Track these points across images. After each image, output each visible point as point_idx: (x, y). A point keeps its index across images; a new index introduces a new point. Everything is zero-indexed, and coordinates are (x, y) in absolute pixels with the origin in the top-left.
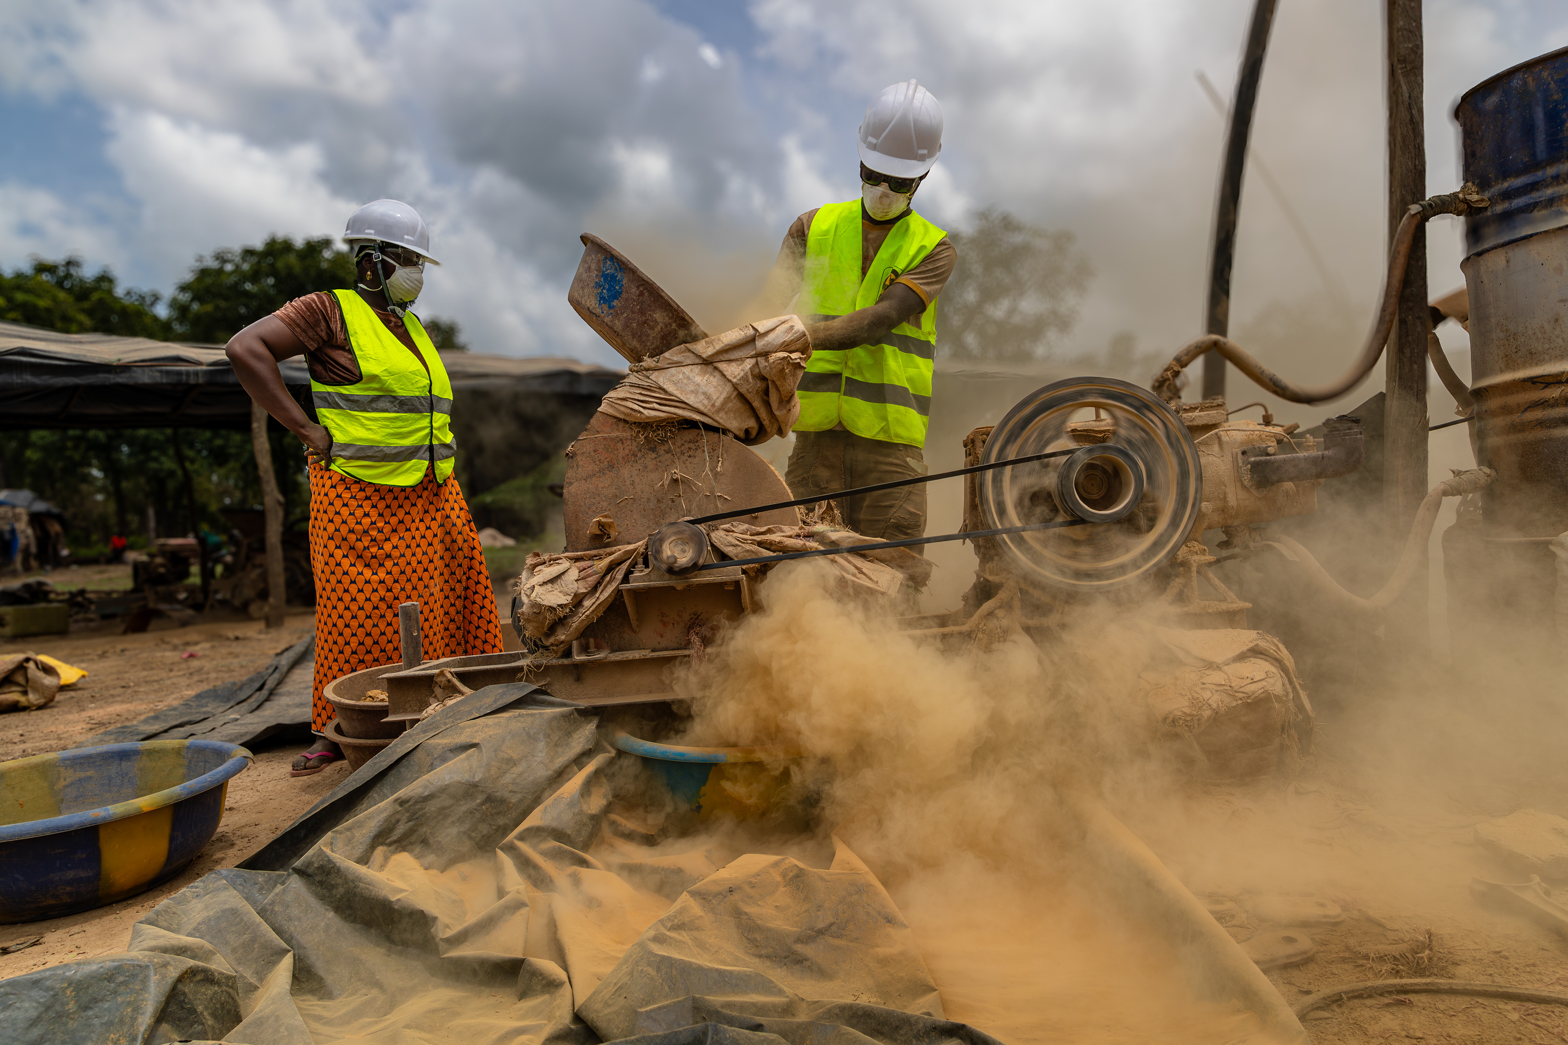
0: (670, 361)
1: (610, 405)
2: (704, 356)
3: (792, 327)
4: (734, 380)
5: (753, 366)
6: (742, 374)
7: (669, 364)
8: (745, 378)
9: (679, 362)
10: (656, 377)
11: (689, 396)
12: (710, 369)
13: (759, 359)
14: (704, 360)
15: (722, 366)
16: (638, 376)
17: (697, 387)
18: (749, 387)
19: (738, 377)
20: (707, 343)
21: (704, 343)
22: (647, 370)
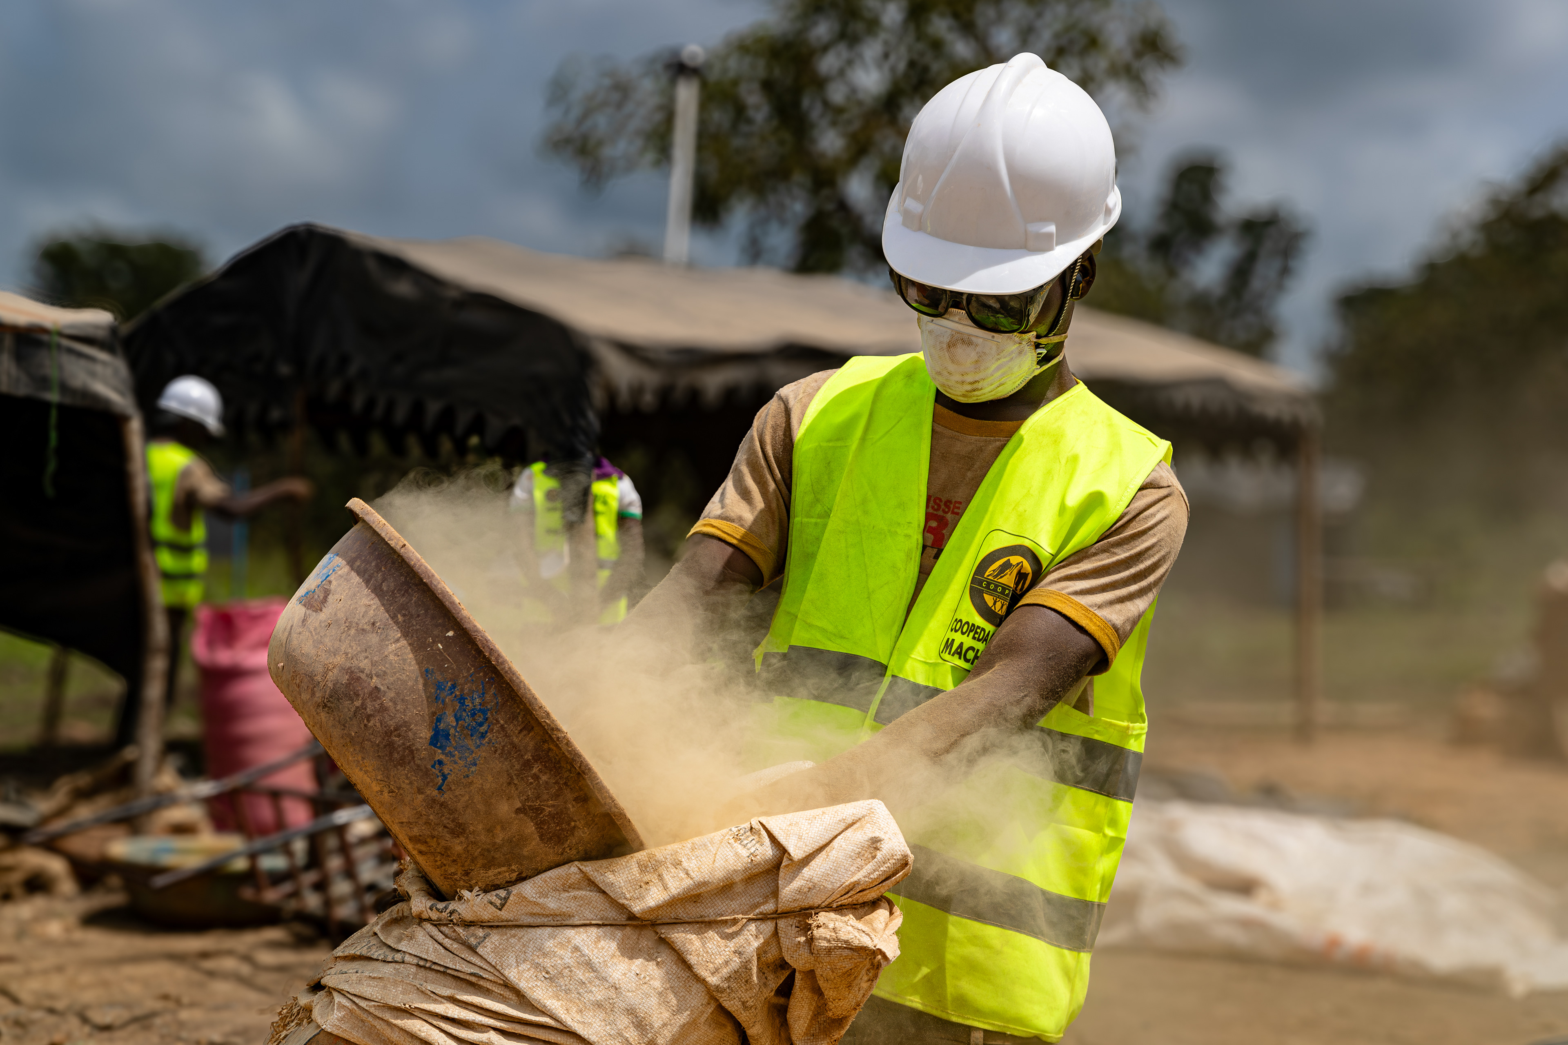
0: (537, 910)
1: (357, 1017)
2: (637, 908)
3: (875, 843)
4: (713, 980)
5: (766, 943)
6: (736, 962)
7: (533, 915)
8: (740, 976)
9: (563, 915)
10: (495, 950)
11: (589, 1016)
12: (647, 940)
13: (782, 923)
14: (632, 917)
15: (681, 937)
16: (440, 937)
17: (612, 993)
18: (749, 994)
19: (725, 972)
20: (643, 868)
21: (635, 870)
22: (468, 924)
